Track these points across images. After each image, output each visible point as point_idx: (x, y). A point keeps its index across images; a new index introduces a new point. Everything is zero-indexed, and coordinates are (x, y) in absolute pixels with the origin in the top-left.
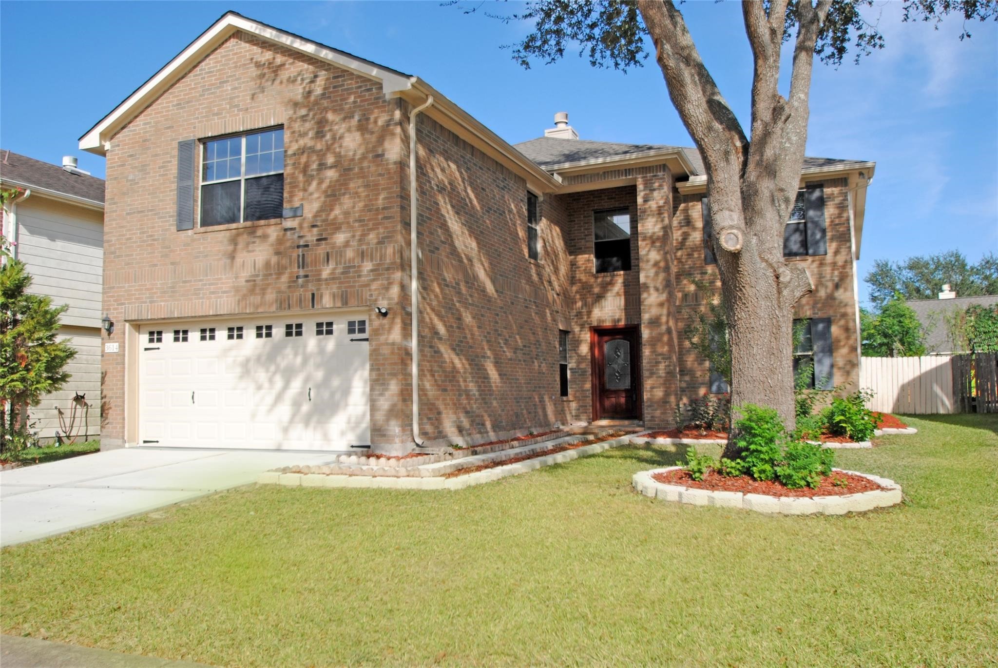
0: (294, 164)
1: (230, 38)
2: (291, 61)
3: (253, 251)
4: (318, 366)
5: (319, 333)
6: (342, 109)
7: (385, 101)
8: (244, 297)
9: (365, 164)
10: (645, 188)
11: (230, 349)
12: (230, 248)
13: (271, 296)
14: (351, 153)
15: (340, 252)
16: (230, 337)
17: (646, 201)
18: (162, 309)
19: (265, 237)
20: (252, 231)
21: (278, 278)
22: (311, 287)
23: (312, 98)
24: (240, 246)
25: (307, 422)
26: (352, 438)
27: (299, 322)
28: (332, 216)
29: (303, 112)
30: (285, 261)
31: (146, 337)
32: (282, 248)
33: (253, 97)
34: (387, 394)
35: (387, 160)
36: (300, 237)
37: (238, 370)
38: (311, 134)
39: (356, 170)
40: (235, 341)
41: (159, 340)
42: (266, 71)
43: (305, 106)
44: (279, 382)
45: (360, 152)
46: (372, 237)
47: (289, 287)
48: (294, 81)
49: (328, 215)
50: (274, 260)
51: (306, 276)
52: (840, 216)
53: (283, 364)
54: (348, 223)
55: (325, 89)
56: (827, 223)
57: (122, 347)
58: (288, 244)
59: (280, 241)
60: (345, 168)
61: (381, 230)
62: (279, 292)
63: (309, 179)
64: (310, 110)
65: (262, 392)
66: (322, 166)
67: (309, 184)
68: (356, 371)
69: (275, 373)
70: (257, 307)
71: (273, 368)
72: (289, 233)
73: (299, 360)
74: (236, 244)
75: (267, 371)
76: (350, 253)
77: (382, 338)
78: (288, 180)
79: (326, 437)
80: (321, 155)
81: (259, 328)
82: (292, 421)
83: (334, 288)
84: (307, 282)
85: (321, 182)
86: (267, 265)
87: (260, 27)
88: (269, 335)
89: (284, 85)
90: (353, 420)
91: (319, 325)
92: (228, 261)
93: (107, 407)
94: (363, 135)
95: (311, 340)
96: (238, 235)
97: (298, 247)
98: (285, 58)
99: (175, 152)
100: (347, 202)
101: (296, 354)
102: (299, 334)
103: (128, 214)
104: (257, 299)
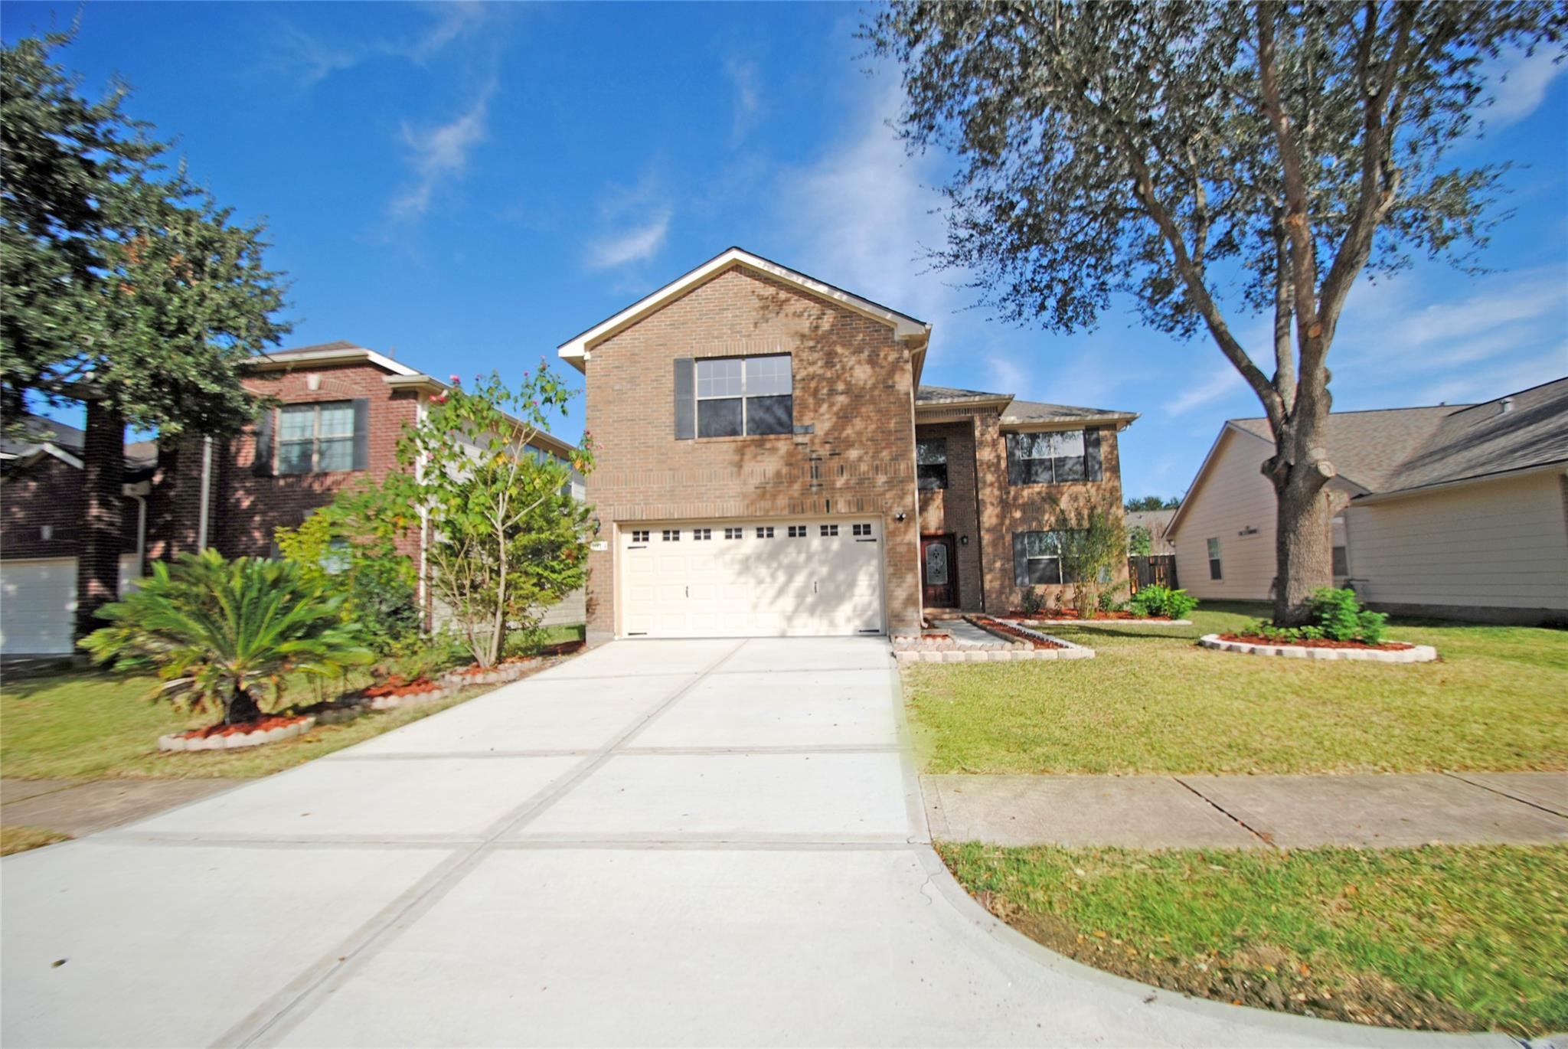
0: (803, 388)
1: (729, 270)
2: (796, 298)
3: (762, 461)
4: (822, 563)
5: (824, 534)
6: (851, 345)
7: (894, 342)
8: (753, 503)
9: (876, 393)
10: (982, 424)
11: (729, 548)
12: (737, 458)
13: (782, 501)
14: (862, 383)
15: (853, 466)
16: (728, 537)
17: (982, 435)
18: (662, 510)
19: (774, 450)
20: (760, 444)
21: (789, 486)
22: (826, 495)
23: (820, 332)
24: (747, 457)
25: (812, 611)
26: (858, 624)
27: (802, 524)
28: (844, 435)
29: (811, 343)
30: (796, 472)
31: (630, 536)
32: (793, 460)
33: (756, 324)
34: (905, 585)
35: (898, 391)
36: (813, 451)
37: (737, 567)
38: (820, 363)
39: (868, 397)
40: (733, 541)
41: (646, 539)
42: (769, 303)
43: (812, 339)
44: (781, 578)
45: (870, 383)
46: (885, 454)
47: (802, 494)
48: (801, 315)
49: (840, 434)
50: (784, 470)
51: (820, 485)
52: (1111, 453)
53: (786, 561)
54: (861, 441)
55: (832, 326)
56: (1102, 458)
57: (610, 545)
58: (800, 457)
59: (790, 454)
60: (857, 396)
61: (894, 449)
62: (791, 498)
63: (819, 403)
64: (818, 342)
65: (763, 586)
66: (832, 392)
67: (820, 407)
68: (861, 567)
69: (777, 569)
70: (768, 511)
71: (775, 565)
72: (800, 447)
73: (802, 557)
74: (743, 454)
75: (769, 567)
76: (863, 467)
77: (898, 539)
78: (798, 402)
79: (832, 624)
80: (831, 382)
81: (760, 530)
82: (796, 611)
83: (849, 496)
84: (821, 490)
85: (831, 405)
86: (778, 474)
87: (768, 264)
88: (770, 535)
89: (790, 318)
90: (859, 608)
91: (824, 528)
92: (735, 469)
93: (594, 602)
94: (873, 367)
95: (815, 541)
96: (744, 447)
97: (811, 460)
98: (789, 295)
99: (672, 369)
100: (859, 424)
101: (799, 552)
102: (803, 535)
103: (614, 421)
104: (767, 504)
